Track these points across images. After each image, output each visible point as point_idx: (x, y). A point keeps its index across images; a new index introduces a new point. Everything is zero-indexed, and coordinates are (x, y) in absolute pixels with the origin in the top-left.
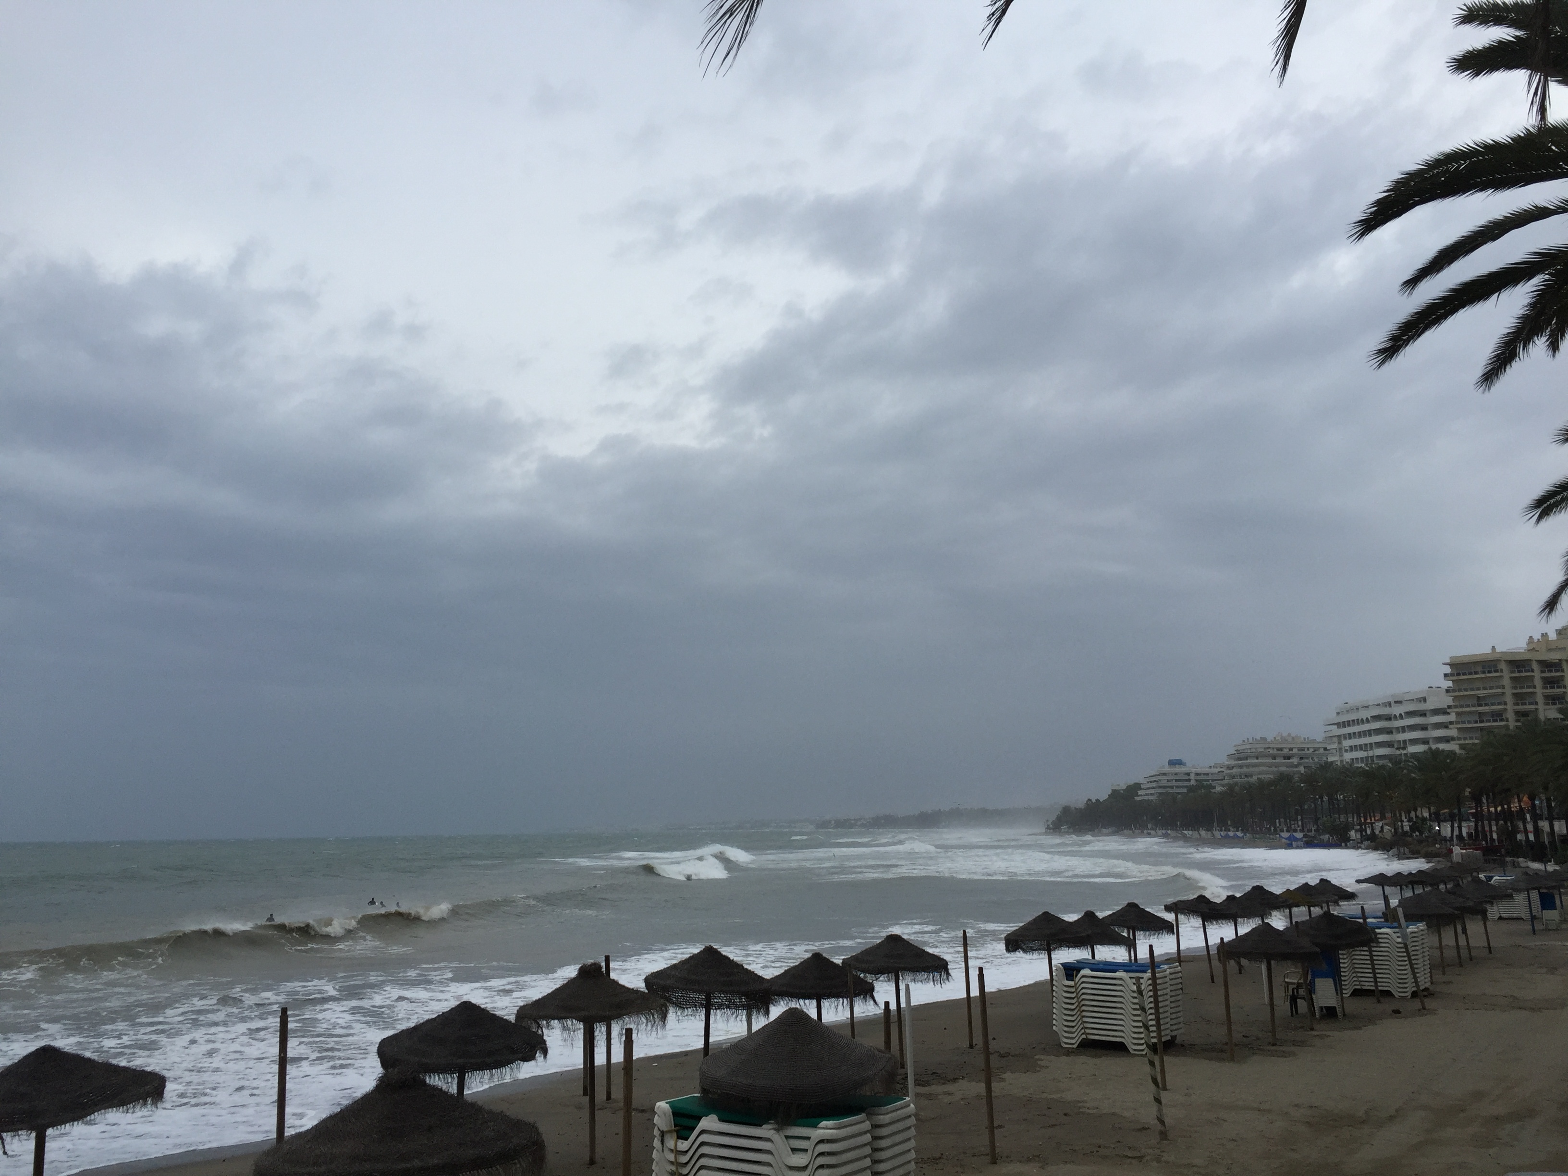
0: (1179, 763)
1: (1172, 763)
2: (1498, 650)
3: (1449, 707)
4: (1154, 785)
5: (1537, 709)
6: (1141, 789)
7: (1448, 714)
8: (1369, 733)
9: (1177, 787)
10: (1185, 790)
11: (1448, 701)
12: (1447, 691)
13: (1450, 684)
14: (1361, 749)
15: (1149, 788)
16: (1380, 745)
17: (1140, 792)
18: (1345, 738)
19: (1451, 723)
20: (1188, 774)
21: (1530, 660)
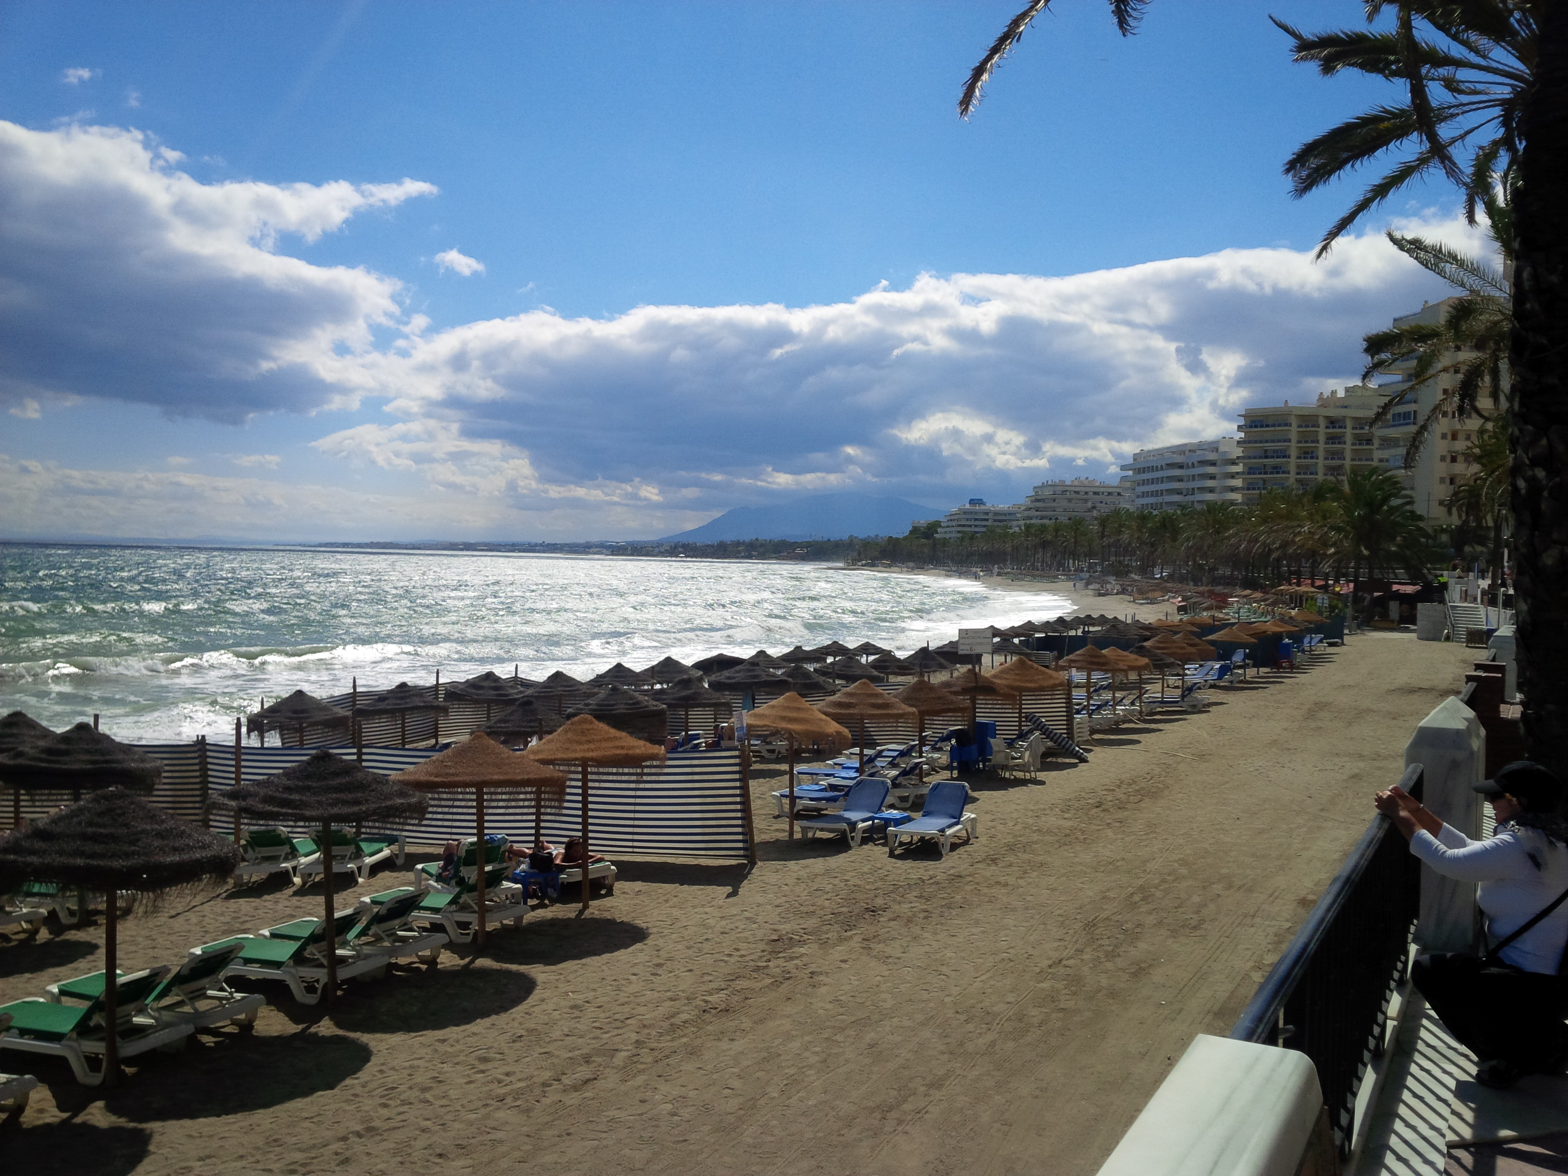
0: (980, 502)
1: (972, 502)
2: (1290, 405)
3: (1238, 458)
4: (954, 523)
5: (1317, 463)
6: (940, 526)
7: (1237, 464)
8: (1161, 480)
9: (976, 526)
10: (984, 529)
11: (1238, 452)
12: (1238, 442)
13: (1242, 435)
14: (1152, 495)
15: (948, 527)
16: (1170, 492)
17: (939, 530)
18: (1139, 485)
19: (1237, 473)
20: (987, 514)
21: (1317, 416)
